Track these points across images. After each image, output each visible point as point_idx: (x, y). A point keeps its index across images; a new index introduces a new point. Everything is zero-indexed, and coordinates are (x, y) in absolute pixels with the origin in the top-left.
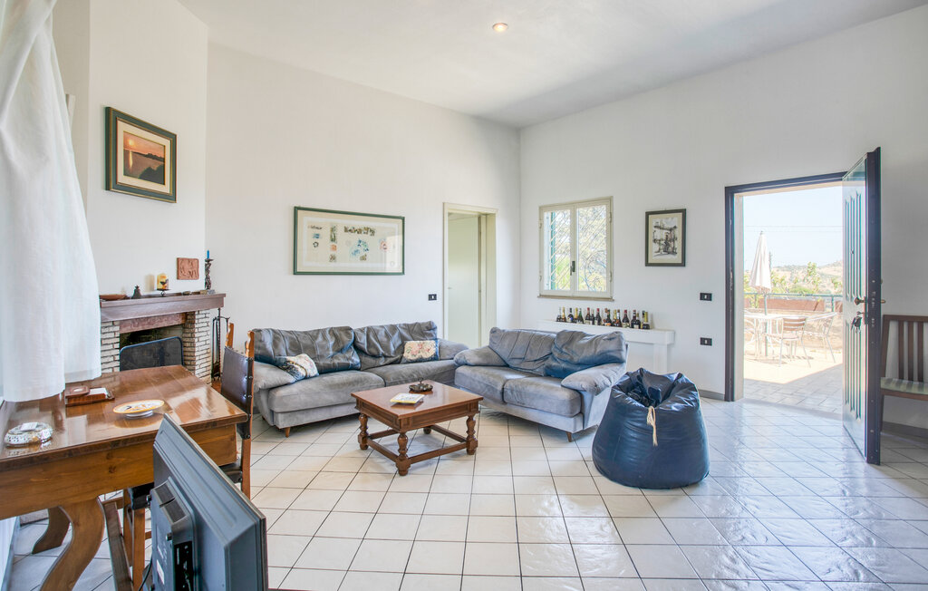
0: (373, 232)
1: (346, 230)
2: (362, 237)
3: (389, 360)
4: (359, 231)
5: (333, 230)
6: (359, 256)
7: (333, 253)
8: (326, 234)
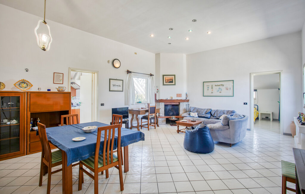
0: (223, 85)
1: (215, 86)
2: (220, 87)
3: (216, 118)
4: (219, 86)
5: (212, 86)
6: (219, 92)
7: (212, 91)
8: (210, 87)
